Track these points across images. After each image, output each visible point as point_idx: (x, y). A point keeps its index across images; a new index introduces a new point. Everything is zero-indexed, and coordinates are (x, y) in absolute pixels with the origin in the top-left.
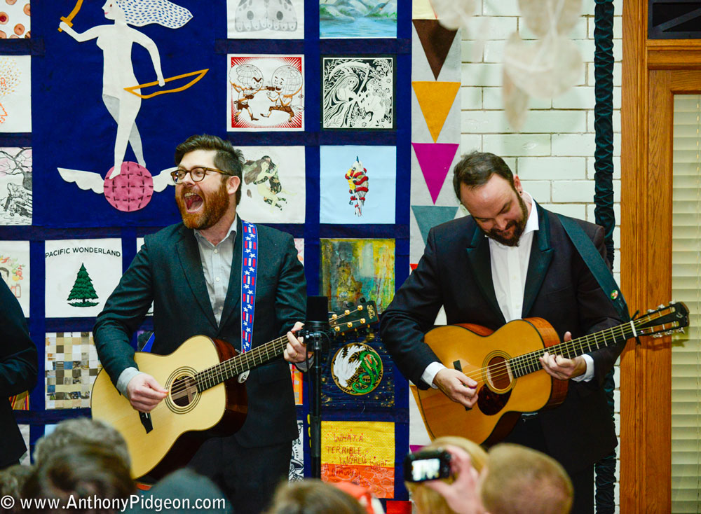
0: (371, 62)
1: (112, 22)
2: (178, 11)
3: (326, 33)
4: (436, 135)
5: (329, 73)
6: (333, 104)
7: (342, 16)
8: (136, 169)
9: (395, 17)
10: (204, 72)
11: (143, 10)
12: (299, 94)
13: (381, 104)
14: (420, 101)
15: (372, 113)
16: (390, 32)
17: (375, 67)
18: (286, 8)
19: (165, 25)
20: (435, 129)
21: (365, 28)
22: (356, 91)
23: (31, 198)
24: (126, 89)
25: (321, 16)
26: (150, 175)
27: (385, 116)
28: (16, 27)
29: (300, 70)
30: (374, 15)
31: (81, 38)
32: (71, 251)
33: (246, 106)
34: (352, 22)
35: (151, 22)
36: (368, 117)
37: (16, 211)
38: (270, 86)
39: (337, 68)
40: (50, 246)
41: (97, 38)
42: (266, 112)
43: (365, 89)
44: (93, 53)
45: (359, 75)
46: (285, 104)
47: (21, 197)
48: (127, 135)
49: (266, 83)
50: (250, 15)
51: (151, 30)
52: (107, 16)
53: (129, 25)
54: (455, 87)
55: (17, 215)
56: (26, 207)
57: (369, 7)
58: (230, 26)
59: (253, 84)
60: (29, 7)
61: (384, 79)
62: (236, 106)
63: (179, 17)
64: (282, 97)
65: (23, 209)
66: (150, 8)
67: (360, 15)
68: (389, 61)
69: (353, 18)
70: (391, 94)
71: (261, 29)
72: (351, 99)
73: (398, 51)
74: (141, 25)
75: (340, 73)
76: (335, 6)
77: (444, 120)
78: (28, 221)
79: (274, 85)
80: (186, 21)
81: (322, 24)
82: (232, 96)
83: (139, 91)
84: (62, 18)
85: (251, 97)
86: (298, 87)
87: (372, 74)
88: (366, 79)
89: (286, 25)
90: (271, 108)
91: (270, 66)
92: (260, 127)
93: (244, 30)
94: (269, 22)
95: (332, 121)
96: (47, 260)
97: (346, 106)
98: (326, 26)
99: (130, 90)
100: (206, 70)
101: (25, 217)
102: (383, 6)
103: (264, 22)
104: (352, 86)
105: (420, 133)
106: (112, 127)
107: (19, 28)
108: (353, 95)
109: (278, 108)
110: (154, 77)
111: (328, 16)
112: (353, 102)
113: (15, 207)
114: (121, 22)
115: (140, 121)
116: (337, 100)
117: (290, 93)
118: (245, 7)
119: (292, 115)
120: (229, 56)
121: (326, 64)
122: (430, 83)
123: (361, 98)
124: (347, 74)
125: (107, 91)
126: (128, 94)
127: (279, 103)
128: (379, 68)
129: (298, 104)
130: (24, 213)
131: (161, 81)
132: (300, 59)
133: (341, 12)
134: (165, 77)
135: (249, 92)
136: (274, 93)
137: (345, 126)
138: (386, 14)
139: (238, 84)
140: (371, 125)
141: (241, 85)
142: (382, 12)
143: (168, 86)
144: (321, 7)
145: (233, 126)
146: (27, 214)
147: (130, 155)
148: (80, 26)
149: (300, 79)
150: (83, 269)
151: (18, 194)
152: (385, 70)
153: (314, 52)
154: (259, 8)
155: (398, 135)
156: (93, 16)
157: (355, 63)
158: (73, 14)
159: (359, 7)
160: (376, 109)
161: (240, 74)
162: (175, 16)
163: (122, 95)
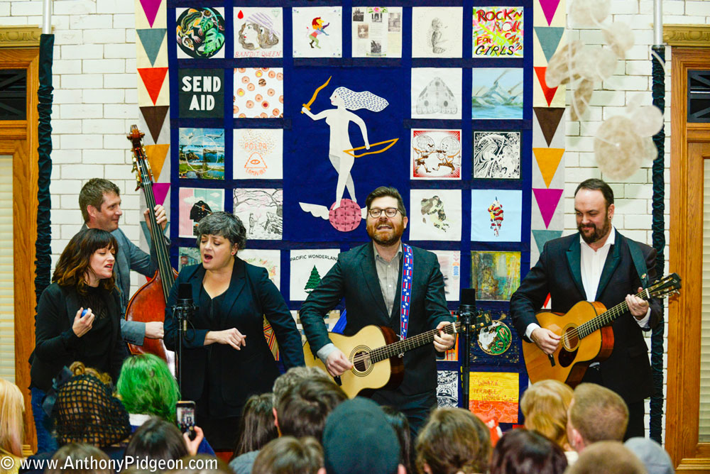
0: (505, 135)
1: (336, 107)
2: (379, 100)
3: (476, 115)
4: (548, 183)
5: (478, 141)
6: (481, 162)
7: (487, 105)
9: (522, 106)
10: (396, 140)
11: (356, 100)
12: (458, 155)
13: (512, 162)
14: (538, 161)
15: (506, 169)
16: (518, 115)
17: (509, 138)
18: (450, 98)
19: (371, 109)
20: (548, 179)
21: (502, 112)
22: (496, 154)
23: (282, 222)
24: (344, 151)
25: (473, 104)
26: (359, 207)
27: (515, 171)
28: (274, 110)
29: (459, 139)
30: (508, 104)
31: (315, 117)
32: (307, 257)
33: (423, 163)
34: (493, 108)
35: (361, 108)
36: (504, 171)
37: (272, 231)
38: (438, 150)
39: (483, 138)
40: (294, 253)
41: (325, 118)
42: (436, 167)
43: (501, 153)
44: (323, 127)
45: (498, 143)
46: (449, 162)
47: (275, 221)
48: (345, 181)
49: (436, 148)
50: (426, 103)
51: (361, 113)
52: (332, 104)
53: (347, 109)
54: (561, 152)
55: (273, 233)
56: (278, 228)
57: (505, 99)
58: (413, 110)
59: (428, 148)
60: (282, 97)
61: (514, 146)
62: (416, 163)
63: (380, 104)
64: (446, 157)
65: (276, 229)
66: (361, 98)
67: (499, 104)
68: (518, 134)
69: (494, 106)
70: (519, 156)
71: (434, 112)
72: (492, 159)
73: (523, 128)
74: (355, 109)
75: (485, 142)
76: (482, 98)
77: (553, 174)
78: (279, 237)
79: (442, 149)
80: (384, 107)
81: (473, 109)
82: (414, 156)
83: (353, 153)
84: (304, 105)
85: (426, 157)
86: (457, 151)
87: (506, 143)
88: (502, 146)
89: (450, 110)
90: (440, 164)
91: (439, 137)
92: (433, 177)
93: (422, 113)
94: (439, 108)
95: (480, 173)
96: (292, 262)
97: (489, 164)
98: (476, 111)
99: (347, 152)
101: (277, 234)
102: (514, 98)
103: (435, 108)
104: (493, 150)
105: (538, 182)
106: (334, 176)
107: (276, 111)
108: (494, 156)
109: (444, 165)
110: (363, 144)
111: (477, 104)
112: (494, 161)
113: (271, 227)
114: (342, 107)
115: (353, 172)
116: (483, 159)
117: (452, 155)
118: (423, 98)
119: (454, 169)
120: (412, 130)
121: (476, 136)
122: (545, 149)
123: (499, 159)
124: (490, 142)
125: (331, 152)
126: (346, 154)
127: (445, 161)
128: (511, 139)
129: (457, 162)
130: (277, 231)
132: (459, 132)
133: (486, 102)
134: (370, 144)
135: (425, 154)
136: (441, 155)
137: (488, 177)
138: (516, 104)
139: (418, 148)
140: (506, 176)
141: (420, 149)
142: (513, 102)
143: (372, 149)
144: (473, 98)
145: (414, 176)
146: (279, 233)
147: (346, 195)
148: (315, 110)
149: (459, 145)
150: (315, 269)
151: (273, 219)
152: (515, 140)
153: (468, 127)
154: (432, 99)
155: (523, 183)
156: (324, 103)
157: (495, 135)
158: (311, 102)
159: (498, 99)
160: (509, 165)
161: (419, 142)
162: (377, 104)
163: (342, 155)
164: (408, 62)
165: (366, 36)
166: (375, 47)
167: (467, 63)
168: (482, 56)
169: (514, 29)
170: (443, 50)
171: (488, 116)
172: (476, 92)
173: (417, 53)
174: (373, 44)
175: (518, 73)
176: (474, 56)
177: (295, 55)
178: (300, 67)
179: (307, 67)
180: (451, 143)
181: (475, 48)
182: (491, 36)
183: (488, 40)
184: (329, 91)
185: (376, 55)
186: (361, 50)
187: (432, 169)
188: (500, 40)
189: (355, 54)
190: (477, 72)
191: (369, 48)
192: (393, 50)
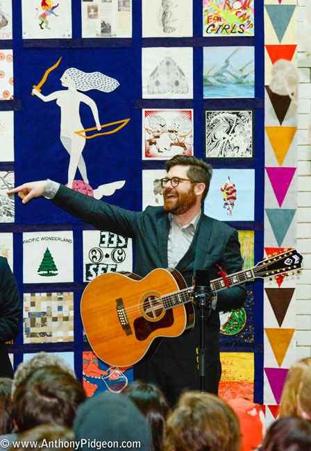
0: (237, 114)
1: (67, 88)
2: (110, 81)
3: (208, 94)
4: (281, 162)
5: (209, 121)
6: (213, 141)
7: (219, 84)
8: (82, 185)
9: (253, 84)
10: (127, 121)
11: (87, 81)
12: (190, 135)
13: (244, 141)
14: (270, 139)
15: (238, 148)
16: (250, 94)
17: (241, 117)
18: (181, 78)
19: (101, 90)
20: (280, 158)
21: (233, 91)
22: (228, 133)
23: (14, 204)
24: (76, 133)
25: (204, 84)
26: (91, 189)
27: (247, 150)
28: (4, 93)
29: (191, 119)
30: (239, 83)
31: (46, 99)
32: (40, 239)
33: (155, 143)
34: (225, 87)
35: (92, 88)
36: (236, 150)
37: (4, 213)
38: (170, 130)
39: (215, 118)
40: (27, 236)
41: (56, 100)
42: (168, 147)
43: (233, 132)
44: (54, 108)
45: (229, 122)
46: (180, 141)
47: (7, 204)
48: (76, 163)
49: (168, 128)
50: (157, 83)
51: (92, 94)
52: (63, 85)
53: (78, 90)
54: (293, 130)
55: (5, 216)
56: (10, 211)
57: (236, 78)
58: (144, 90)
59: (159, 128)
60: (12, 79)
61: (246, 124)
62: (148, 143)
63: (110, 85)
64: (178, 137)
65: (8, 212)
66: (91, 79)
67: (230, 83)
68: (250, 113)
69: (225, 85)
70: (251, 135)
71: (165, 92)
72: (224, 138)
73: (255, 106)
74: (85, 90)
75: (217, 121)
76: (213, 77)
77: (286, 153)
78: (11, 220)
79: (173, 129)
80: (115, 88)
81: (205, 88)
82: (146, 136)
83: (84, 134)
84: (34, 86)
85: (158, 137)
86: (189, 131)
87: (238, 122)
88: (234, 125)
89: (181, 90)
90: (172, 144)
91: (171, 117)
92: (165, 157)
93: (153, 93)
94: (170, 88)
95: (212, 153)
96: (24, 245)
97: (221, 143)
98: (208, 90)
99: (78, 133)
100: (129, 120)
101: (10, 217)
102: (245, 77)
103: (166, 87)
104: (225, 129)
105: (271, 161)
106: (67, 157)
107: (6, 93)
108: (226, 135)
109: (176, 144)
110: (94, 124)
111: (208, 84)
112: (226, 140)
113: (3, 210)
114: (72, 89)
115: (85, 153)
116: (215, 138)
117: (184, 134)
118: (154, 78)
119: (186, 149)
120: (144, 110)
121: (208, 115)
122: (277, 127)
123: (231, 137)
124: (221, 121)
125: (63, 134)
126: (77, 136)
127: (177, 141)
128: (243, 118)
129: (189, 142)
130: (9, 214)
131: (99, 127)
132: (190, 112)
133: (218, 80)
134: (101, 124)
135: (157, 134)
136: (173, 135)
137: (220, 156)
138: (248, 82)
139: (149, 128)
140: (238, 155)
141: (151, 129)
142: (245, 80)
143: (103, 130)
144: (204, 77)
145: (147, 156)
146: (11, 215)
147: (78, 176)
148: (45, 91)
149: (190, 125)
150: (48, 251)
151: (5, 202)
152: (247, 119)
153: (200, 107)
154: (163, 79)
155: (256, 162)
156: (54, 85)
157: (227, 114)
158: (41, 84)
159: (229, 77)
160: (242, 144)
161: (151, 122)
162: (108, 84)
163: (73, 137)
164: (138, 41)
165: (95, 16)
166: (105, 27)
167: (198, 42)
168: (213, 35)
169: (244, 7)
170: (174, 29)
171: (220, 95)
172: (207, 71)
173: (146, 33)
174: (103, 24)
175: (250, 51)
176: (205, 35)
177: (25, 36)
178: (29, 49)
179: (37, 49)
180: (182, 122)
181: (205, 26)
182: (222, 15)
183: (219, 19)
184: (59, 72)
185: (106, 36)
186: (90, 30)
187: (164, 149)
188: (230, 18)
189: (85, 35)
190: (208, 52)
191: (99, 29)
192: (123, 30)
